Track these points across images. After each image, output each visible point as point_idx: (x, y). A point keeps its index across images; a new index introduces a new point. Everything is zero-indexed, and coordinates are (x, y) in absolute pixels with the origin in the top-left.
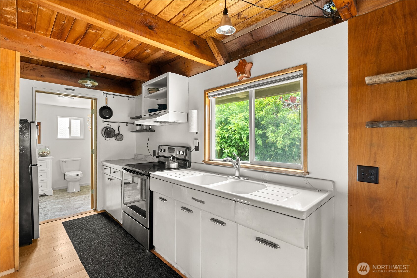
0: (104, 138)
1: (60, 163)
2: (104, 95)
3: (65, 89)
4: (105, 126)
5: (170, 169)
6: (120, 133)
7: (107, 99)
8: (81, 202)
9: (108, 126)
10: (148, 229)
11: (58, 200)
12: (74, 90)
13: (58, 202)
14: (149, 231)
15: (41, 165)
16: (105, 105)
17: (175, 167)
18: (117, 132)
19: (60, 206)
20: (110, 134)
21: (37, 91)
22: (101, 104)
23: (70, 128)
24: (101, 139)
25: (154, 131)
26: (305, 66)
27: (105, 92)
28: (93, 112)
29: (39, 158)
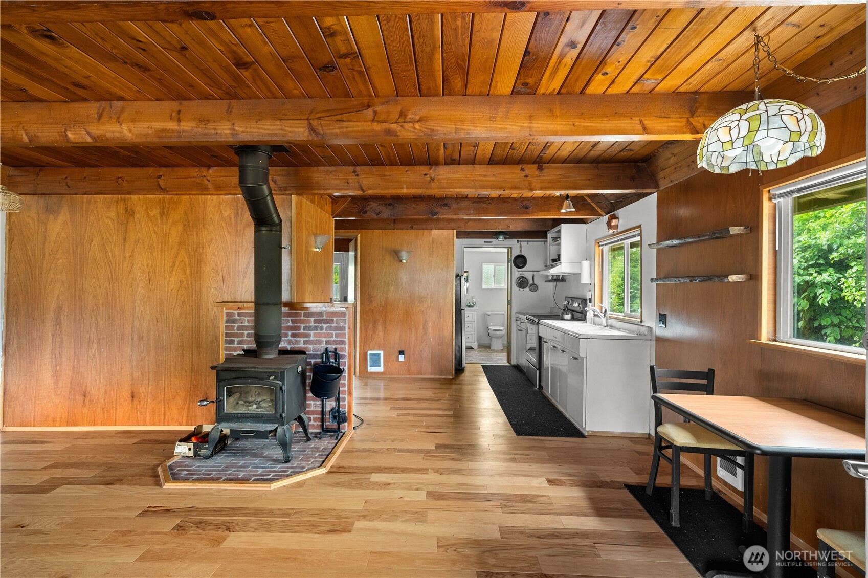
0: (518, 288)
1: (486, 316)
2: (518, 243)
3: (485, 242)
4: (519, 276)
5: (562, 319)
6: (535, 283)
7: (521, 247)
8: (500, 357)
9: (522, 275)
10: (537, 369)
11: (481, 353)
12: (491, 242)
13: (481, 355)
14: (538, 371)
15: (468, 316)
16: (519, 254)
17: (569, 319)
18: (531, 282)
19: (482, 357)
20: (523, 284)
21: (464, 247)
22: (516, 253)
23: (494, 276)
24: (516, 288)
25: (565, 281)
26: (640, 226)
27: (519, 240)
28: (509, 261)
29: (467, 309)
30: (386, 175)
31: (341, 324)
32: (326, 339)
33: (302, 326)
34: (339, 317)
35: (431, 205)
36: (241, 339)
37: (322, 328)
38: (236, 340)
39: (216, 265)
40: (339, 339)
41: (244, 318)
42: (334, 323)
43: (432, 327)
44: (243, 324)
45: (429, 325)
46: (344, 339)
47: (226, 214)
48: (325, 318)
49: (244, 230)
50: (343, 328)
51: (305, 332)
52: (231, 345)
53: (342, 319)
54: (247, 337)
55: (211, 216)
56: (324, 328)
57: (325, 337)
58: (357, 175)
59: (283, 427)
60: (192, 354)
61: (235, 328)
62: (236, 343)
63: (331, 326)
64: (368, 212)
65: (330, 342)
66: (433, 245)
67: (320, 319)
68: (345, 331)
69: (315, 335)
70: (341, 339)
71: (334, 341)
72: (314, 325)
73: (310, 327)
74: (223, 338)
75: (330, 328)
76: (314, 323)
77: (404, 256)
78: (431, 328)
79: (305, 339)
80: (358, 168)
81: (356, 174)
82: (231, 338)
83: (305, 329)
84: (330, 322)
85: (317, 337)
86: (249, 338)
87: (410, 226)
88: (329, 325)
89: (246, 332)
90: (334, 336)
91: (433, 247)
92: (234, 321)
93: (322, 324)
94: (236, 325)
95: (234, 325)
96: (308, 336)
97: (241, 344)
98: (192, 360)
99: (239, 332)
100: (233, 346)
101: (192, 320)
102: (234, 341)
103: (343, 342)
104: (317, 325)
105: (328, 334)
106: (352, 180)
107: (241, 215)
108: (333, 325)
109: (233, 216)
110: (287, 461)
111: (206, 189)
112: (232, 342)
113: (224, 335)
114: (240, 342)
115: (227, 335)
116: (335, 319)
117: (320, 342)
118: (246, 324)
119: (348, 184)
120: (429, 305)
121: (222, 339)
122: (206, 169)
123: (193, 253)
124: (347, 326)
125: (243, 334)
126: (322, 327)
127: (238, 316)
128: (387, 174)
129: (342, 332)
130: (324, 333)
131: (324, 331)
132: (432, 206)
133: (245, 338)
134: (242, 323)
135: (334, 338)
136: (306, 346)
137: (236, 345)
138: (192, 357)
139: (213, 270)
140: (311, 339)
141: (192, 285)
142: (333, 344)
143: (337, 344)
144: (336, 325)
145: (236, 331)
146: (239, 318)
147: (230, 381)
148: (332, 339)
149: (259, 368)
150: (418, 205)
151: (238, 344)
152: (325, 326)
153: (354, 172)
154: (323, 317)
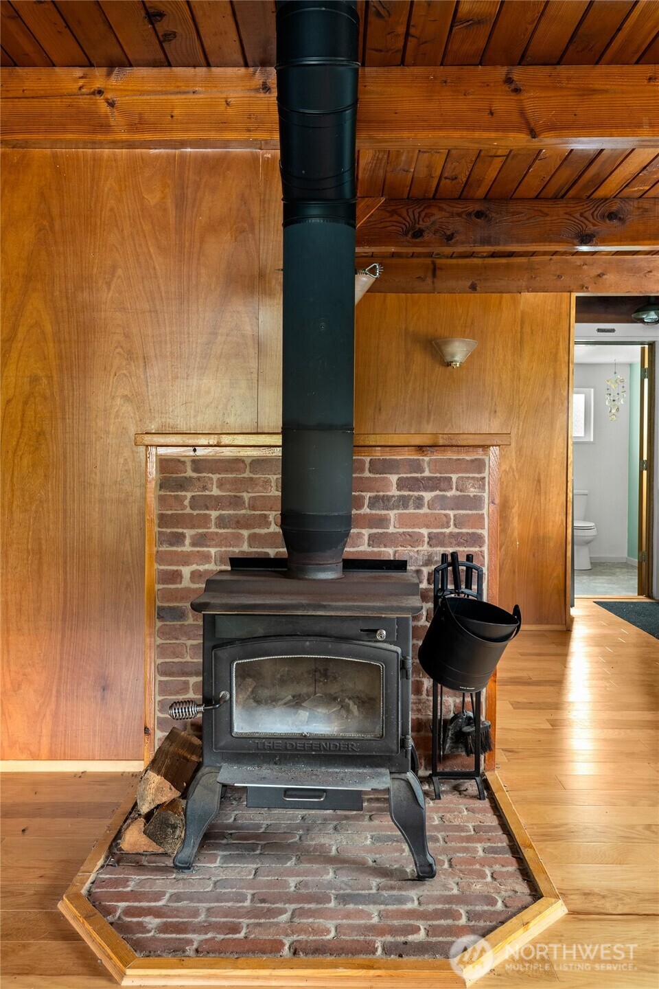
3: (599, 330)
12: (614, 330)
28: (644, 373)
30: (595, 91)
31: (472, 492)
32: (430, 530)
33: (368, 495)
34: (467, 471)
35: (578, 215)
36: (200, 531)
37: (419, 502)
38: (189, 533)
39: (127, 336)
40: (464, 531)
41: (210, 475)
42: (452, 489)
43: (519, 516)
44: (207, 493)
45: (514, 511)
46: (479, 531)
47: (152, 199)
48: (427, 474)
49: (202, 241)
50: (476, 502)
51: (374, 512)
52: (174, 549)
53: (473, 478)
54: (219, 526)
55: (112, 203)
56: (426, 500)
57: (428, 527)
58: (517, 91)
59: (402, 776)
60: (65, 573)
61: (186, 503)
62: (187, 541)
63: (444, 497)
64: (425, 234)
65: (441, 537)
66: (522, 328)
67: (416, 479)
68: (481, 508)
69: (402, 520)
70: (470, 531)
71: (451, 535)
72: (399, 493)
73: (389, 498)
74: (153, 529)
75: (442, 502)
76: (399, 488)
77: (459, 351)
78: (516, 519)
79: (375, 531)
80: (518, 73)
81: (513, 86)
82: (176, 530)
83: (374, 503)
84: (442, 485)
85: (407, 526)
86: (224, 528)
87: (469, 284)
88: (438, 493)
89: (214, 514)
90: (452, 523)
91: (522, 332)
92: (182, 484)
93: (419, 490)
94: (189, 495)
95: (183, 493)
96: (382, 522)
97: (201, 546)
98: (65, 587)
99: (195, 513)
100: (179, 549)
101: (65, 481)
102: (183, 536)
103: (476, 540)
104: (406, 493)
105: (436, 517)
106: (504, 103)
107: (195, 199)
108: (449, 494)
109: (170, 203)
110: (426, 873)
111: (105, 127)
112: (178, 539)
113: (156, 521)
114: (199, 541)
115: (163, 520)
116: (454, 477)
117: (414, 540)
118: (215, 492)
119: (492, 113)
120: (514, 466)
121: (150, 531)
122: (104, 70)
123: (64, 304)
124: (486, 495)
125: (207, 517)
126: (420, 498)
127: (195, 470)
128: (597, 87)
129: (474, 512)
130: (426, 515)
131: (425, 510)
132: (582, 219)
133: (213, 529)
134: (205, 488)
135: (452, 529)
136: (376, 549)
137: (187, 548)
138: (65, 579)
139: (119, 350)
140: (391, 530)
141: (62, 390)
142: (451, 545)
143: (459, 545)
144: (459, 493)
145: (188, 511)
146: (195, 475)
147: (249, 644)
148: (447, 531)
149: (337, 608)
150: (547, 215)
151: (193, 544)
152: (428, 496)
153: (509, 80)
154: (423, 471)
